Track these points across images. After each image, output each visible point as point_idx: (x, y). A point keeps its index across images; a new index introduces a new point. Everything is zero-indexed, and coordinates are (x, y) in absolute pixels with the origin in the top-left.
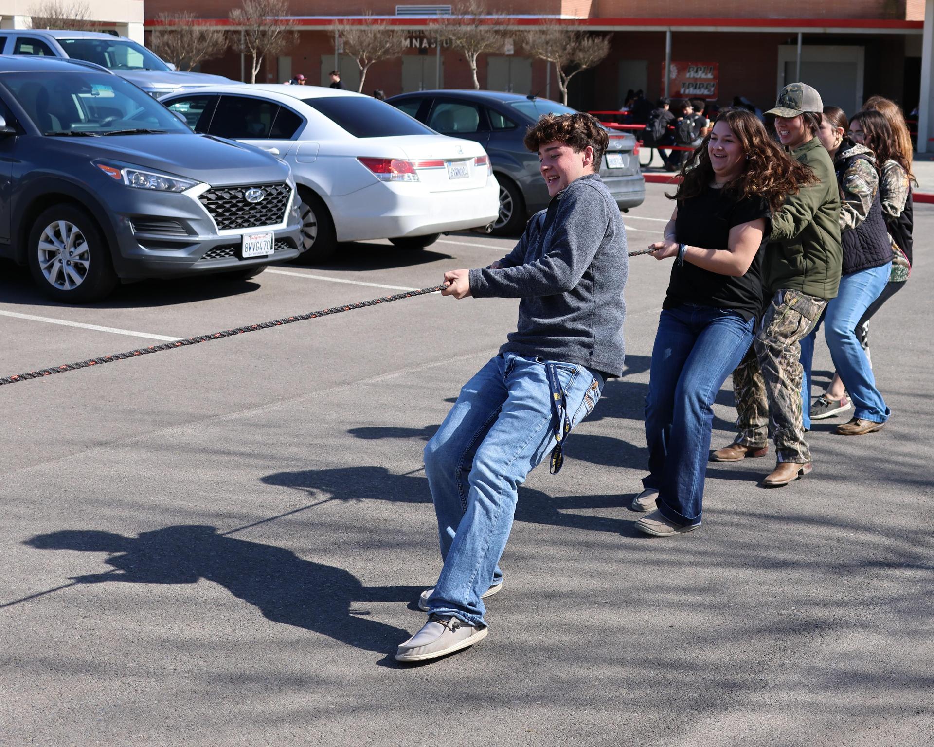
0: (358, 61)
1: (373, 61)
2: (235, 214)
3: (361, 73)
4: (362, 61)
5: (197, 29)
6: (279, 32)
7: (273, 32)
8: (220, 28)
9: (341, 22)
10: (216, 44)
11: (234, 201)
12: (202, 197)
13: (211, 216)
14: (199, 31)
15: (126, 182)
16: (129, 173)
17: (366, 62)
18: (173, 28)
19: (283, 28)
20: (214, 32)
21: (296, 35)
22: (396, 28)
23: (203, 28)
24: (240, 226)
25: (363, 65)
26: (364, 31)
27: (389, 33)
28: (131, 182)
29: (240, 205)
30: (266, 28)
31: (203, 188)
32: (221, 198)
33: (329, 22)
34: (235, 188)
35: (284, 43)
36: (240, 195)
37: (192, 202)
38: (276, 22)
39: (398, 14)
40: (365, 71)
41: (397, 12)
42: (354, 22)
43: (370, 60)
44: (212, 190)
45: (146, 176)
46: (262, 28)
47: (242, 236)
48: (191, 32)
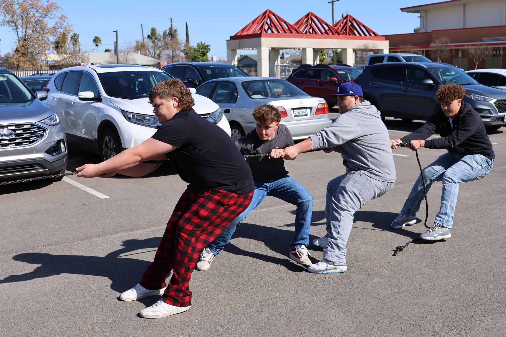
0: (474, 60)
1: (480, 60)
2: (502, 108)
3: (476, 64)
4: (476, 60)
6: (447, 51)
7: (445, 50)
11: (499, 105)
12: (494, 103)
13: (497, 109)
14: (413, 51)
15: (473, 98)
16: (473, 96)
17: (478, 60)
18: (404, 50)
19: (449, 48)
21: (454, 51)
22: (489, 47)
24: (504, 112)
25: (476, 61)
26: (476, 48)
27: (487, 49)
28: (474, 99)
29: (504, 105)
31: (495, 100)
32: (499, 103)
33: (464, 46)
34: (502, 100)
35: (449, 54)
36: (504, 102)
37: (492, 104)
38: (447, 46)
39: (484, 41)
40: (477, 64)
41: (483, 41)
42: (473, 45)
43: (479, 59)
44: (498, 101)
45: (478, 97)
47: (504, 115)
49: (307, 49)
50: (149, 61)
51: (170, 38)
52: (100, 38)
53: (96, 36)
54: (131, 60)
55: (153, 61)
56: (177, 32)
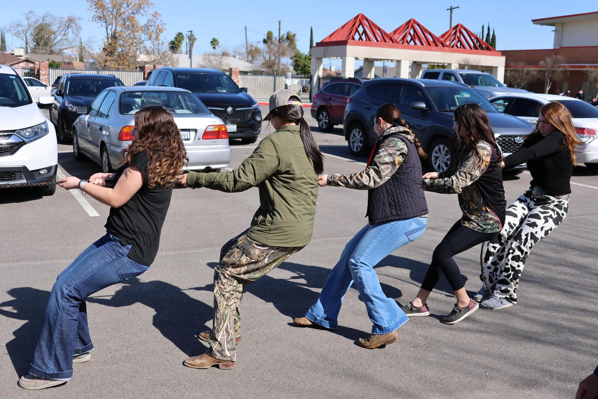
5: (526, 69)
8: (536, 69)
9: (590, 67)
10: (533, 76)
20: (533, 71)
23: (529, 69)
30: (555, 69)
33: (585, 67)
46: (553, 69)
48: (523, 71)
49: (402, 62)
50: (247, 67)
51: (287, 44)
52: (218, 40)
53: (214, 38)
54: (224, 65)
55: (251, 67)
56: (296, 37)
